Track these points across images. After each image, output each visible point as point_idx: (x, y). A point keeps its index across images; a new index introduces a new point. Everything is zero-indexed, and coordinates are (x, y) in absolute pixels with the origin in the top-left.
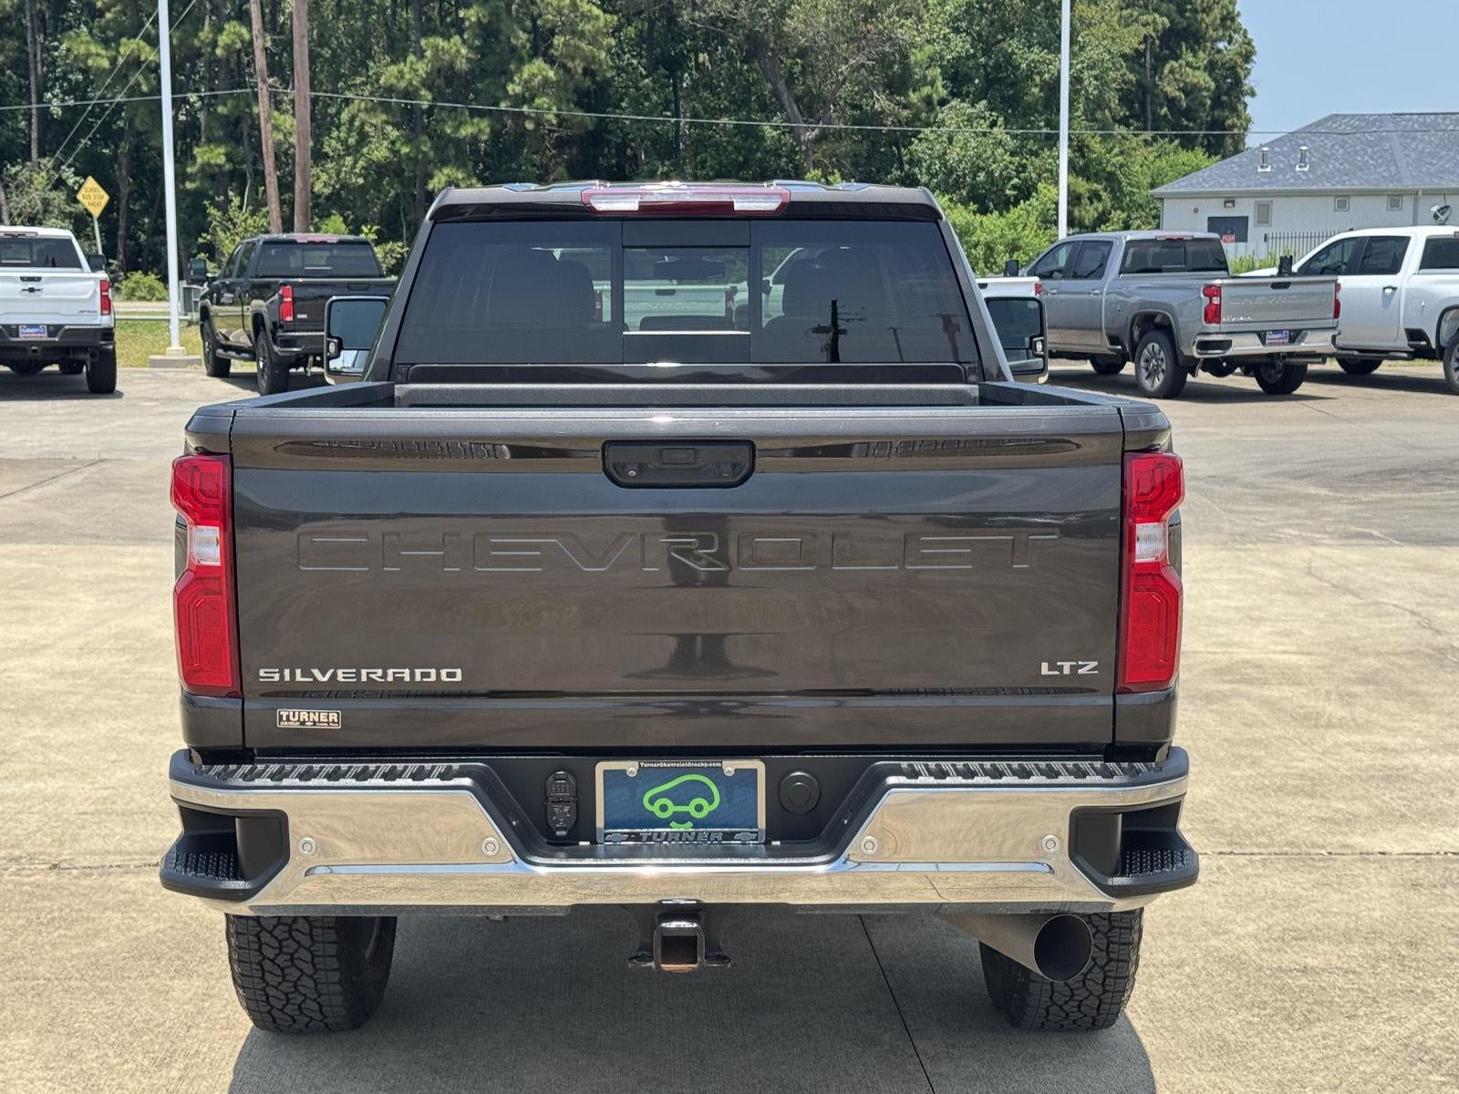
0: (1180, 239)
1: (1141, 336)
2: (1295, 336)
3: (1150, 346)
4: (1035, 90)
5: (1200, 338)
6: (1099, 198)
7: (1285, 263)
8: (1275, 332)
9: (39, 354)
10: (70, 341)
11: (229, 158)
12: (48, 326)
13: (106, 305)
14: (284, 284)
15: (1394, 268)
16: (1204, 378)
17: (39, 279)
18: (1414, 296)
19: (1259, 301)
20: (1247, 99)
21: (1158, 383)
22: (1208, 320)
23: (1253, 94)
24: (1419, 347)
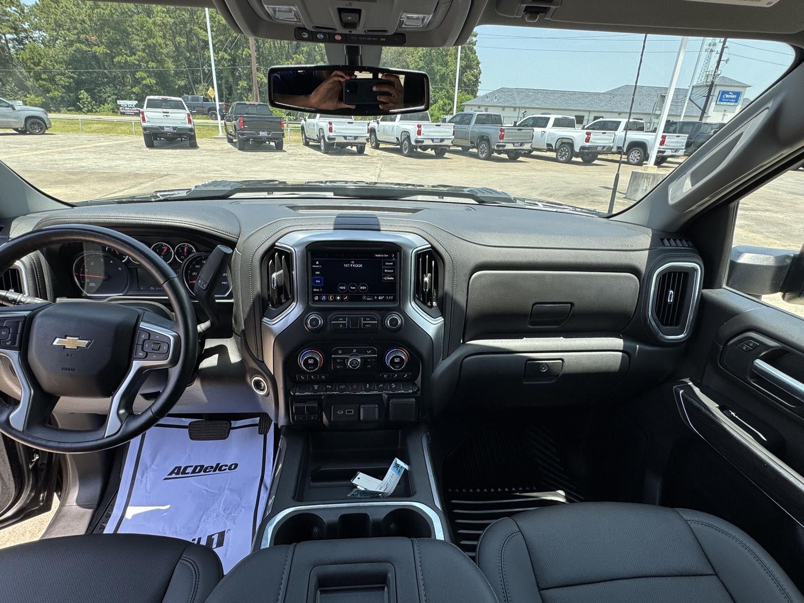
0: (491, 115)
1: (479, 142)
2: (522, 144)
3: (482, 145)
4: (438, 77)
5: (497, 144)
6: (450, 105)
7: (515, 123)
8: (517, 143)
9: (171, 135)
10: (180, 132)
11: (248, 84)
12: (173, 127)
13: (190, 121)
14: (240, 117)
15: (545, 126)
16: (495, 154)
17: (168, 113)
18: (550, 134)
19: (514, 134)
20: (479, 84)
21: (484, 156)
22: (500, 139)
23: (480, 83)
24: (549, 148)
